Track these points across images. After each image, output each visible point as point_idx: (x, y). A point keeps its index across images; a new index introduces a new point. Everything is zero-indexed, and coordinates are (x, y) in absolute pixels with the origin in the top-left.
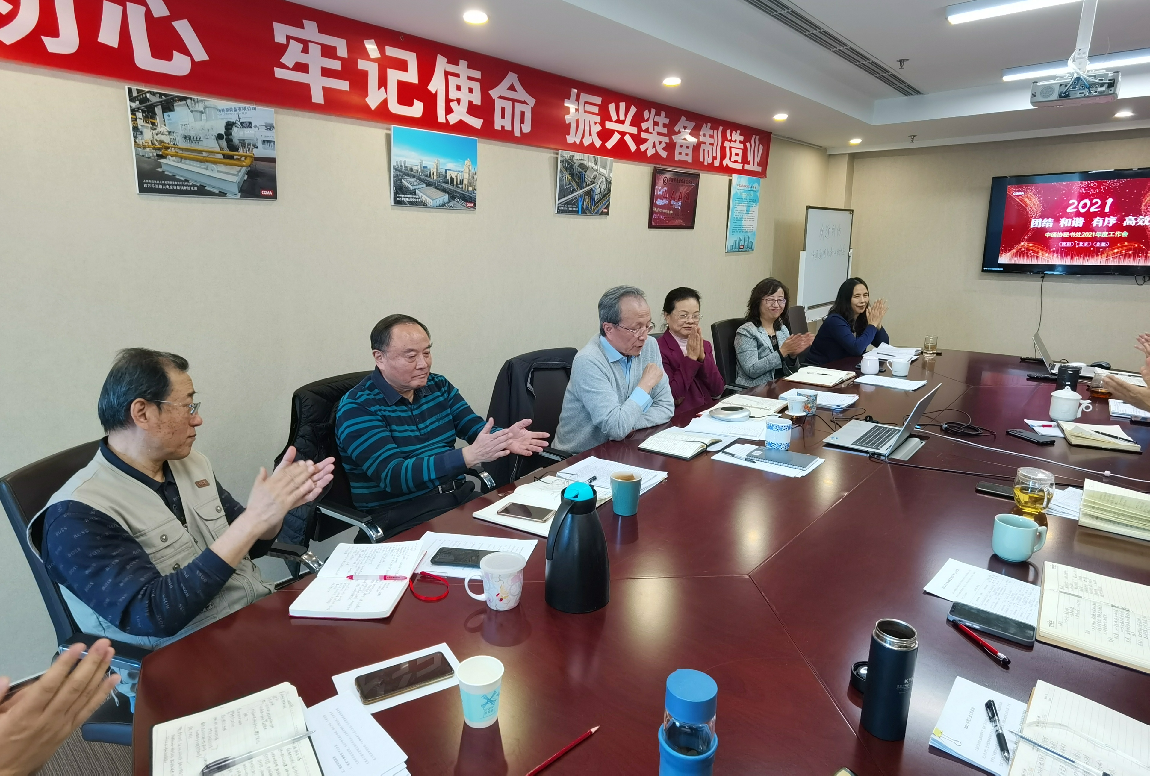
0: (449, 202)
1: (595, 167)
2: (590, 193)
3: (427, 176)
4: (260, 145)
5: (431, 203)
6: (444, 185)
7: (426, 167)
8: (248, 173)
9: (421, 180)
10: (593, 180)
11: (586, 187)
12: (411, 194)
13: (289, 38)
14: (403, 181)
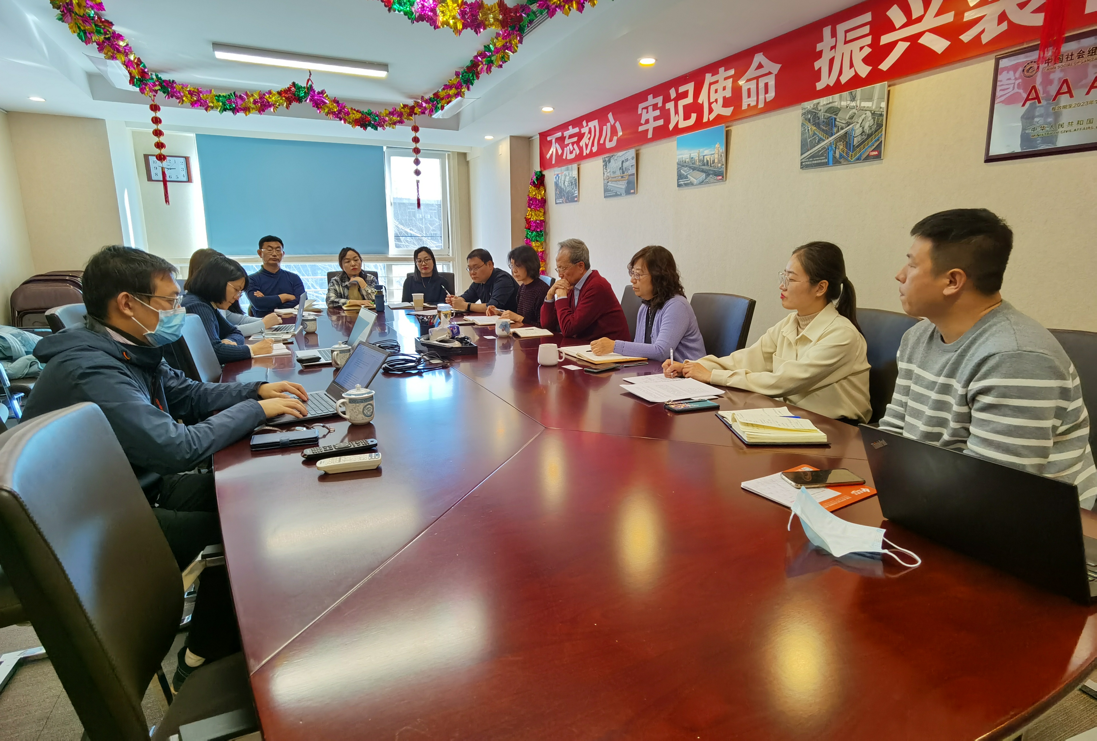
0: (706, 178)
1: (853, 104)
2: (846, 138)
3: (693, 164)
4: (630, 168)
5: (695, 182)
6: (703, 167)
7: (692, 158)
8: (627, 183)
9: (690, 167)
10: (849, 121)
11: (838, 131)
12: (685, 178)
13: (643, 109)
14: (681, 171)
